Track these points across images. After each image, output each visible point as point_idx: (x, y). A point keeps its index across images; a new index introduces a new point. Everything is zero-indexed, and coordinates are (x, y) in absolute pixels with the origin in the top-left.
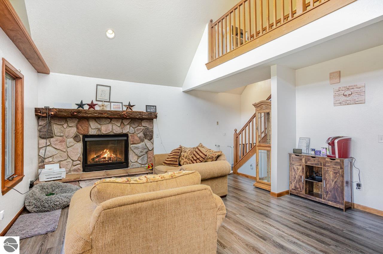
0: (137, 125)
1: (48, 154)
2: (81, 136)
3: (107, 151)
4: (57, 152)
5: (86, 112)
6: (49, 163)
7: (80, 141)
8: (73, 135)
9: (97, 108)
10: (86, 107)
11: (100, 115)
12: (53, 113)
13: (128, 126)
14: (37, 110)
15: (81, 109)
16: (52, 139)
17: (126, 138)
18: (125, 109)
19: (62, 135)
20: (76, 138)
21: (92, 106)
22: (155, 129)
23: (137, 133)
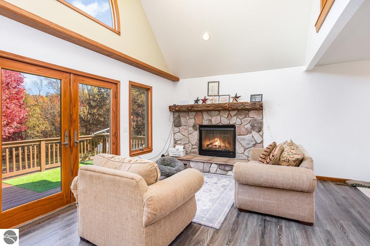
0: (244, 116)
1: (178, 138)
2: (198, 126)
3: (218, 140)
4: (183, 137)
6: (178, 144)
7: (197, 129)
8: (192, 125)
9: (208, 102)
11: (207, 109)
12: (177, 109)
13: (235, 118)
14: (170, 107)
16: (180, 128)
17: (233, 129)
18: (231, 100)
19: (186, 124)
20: (194, 126)
21: (204, 100)
22: (264, 121)
23: (244, 124)
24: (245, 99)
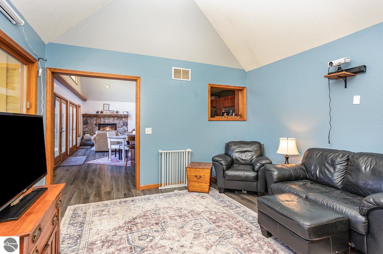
0: (120, 120)
1: (86, 131)
2: (98, 124)
4: (89, 130)
5: (99, 115)
6: (86, 134)
8: (95, 123)
9: (104, 113)
10: (100, 113)
12: (88, 116)
13: (117, 120)
14: (83, 115)
15: (97, 114)
16: (87, 125)
17: (115, 125)
18: (115, 113)
19: (91, 123)
20: (96, 125)
21: (102, 112)
22: (128, 122)
23: (120, 123)
24: (121, 113)
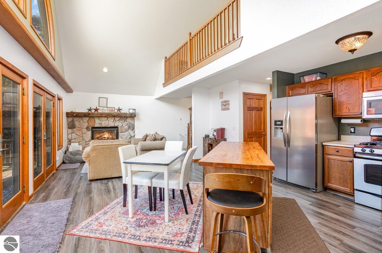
0: (124, 121)
1: (73, 138)
2: (90, 128)
4: (77, 136)
5: (93, 114)
6: (73, 142)
7: (90, 130)
8: (86, 127)
9: (100, 111)
11: (101, 116)
12: (75, 115)
13: (118, 122)
14: (67, 113)
16: (74, 129)
17: (117, 129)
19: (80, 127)
20: (87, 128)
21: (96, 110)
22: (136, 124)
23: (124, 125)
24: (125, 111)
